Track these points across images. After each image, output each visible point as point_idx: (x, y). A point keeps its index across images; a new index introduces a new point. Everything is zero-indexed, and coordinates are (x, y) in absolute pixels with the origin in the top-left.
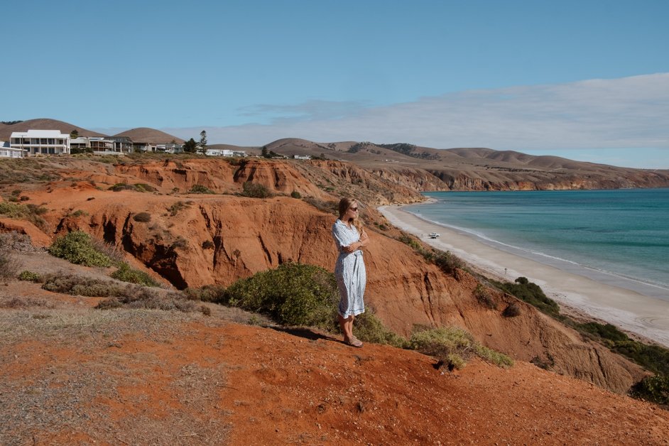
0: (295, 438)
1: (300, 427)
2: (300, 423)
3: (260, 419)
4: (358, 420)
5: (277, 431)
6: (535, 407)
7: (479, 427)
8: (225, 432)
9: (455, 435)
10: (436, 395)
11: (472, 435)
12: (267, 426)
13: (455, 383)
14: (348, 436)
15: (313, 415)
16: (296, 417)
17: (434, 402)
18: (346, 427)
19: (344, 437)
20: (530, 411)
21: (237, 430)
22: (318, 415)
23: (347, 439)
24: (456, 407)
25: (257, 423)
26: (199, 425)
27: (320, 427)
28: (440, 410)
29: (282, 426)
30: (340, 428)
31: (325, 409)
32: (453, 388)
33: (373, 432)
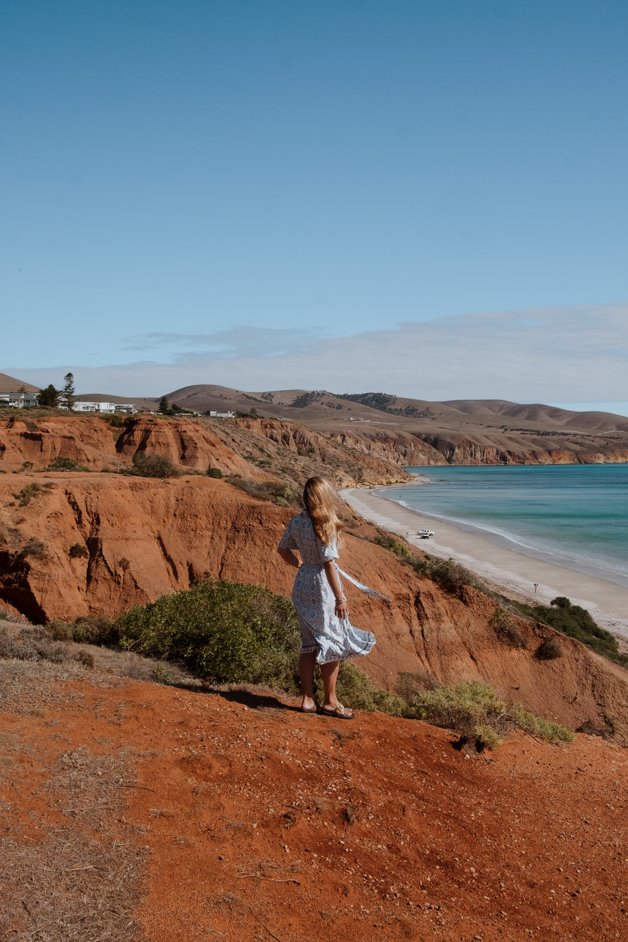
0: (250, 869)
1: (256, 851)
2: (256, 845)
3: (193, 839)
4: (347, 837)
5: (220, 858)
6: (613, 808)
7: (532, 843)
8: (138, 862)
9: (496, 856)
11: (521, 855)
12: (204, 849)
13: (487, 771)
14: (333, 864)
15: (276, 831)
16: (250, 834)
17: (459, 803)
18: (328, 848)
19: (326, 865)
20: (605, 814)
21: (157, 858)
22: (284, 830)
23: (332, 868)
24: (492, 811)
25: (188, 846)
26: (97, 851)
27: (288, 851)
28: (469, 817)
29: (228, 849)
30: (318, 850)
31: (294, 821)
33: (370, 857)
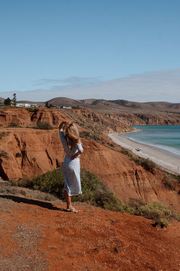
0: (83, 268)
1: (85, 262)
2: (85, 260)
3: (63, 257)
4: (117, 258)
5: (73, 264)
8: (44, 265)
9: (170, 266)
10: (156, 242)
12: (67, 261)
13: (165, 235)
14: (112, 267)
15: (92, 255)
16: (83, 256)
17: (156, 246)
18: (110, 261)
19: (110, 267)
21: (51, 263)
22: (94, 254)
23: (112, 269)
24: (168, 250)
25: (62, 259)
26: (30, 260)
27: (96, 262)
28: (159, 251)
29: (75, 261)
30: (107, 262)
31: (98, 251)
32: (165, 238)
33: (125, 265)
